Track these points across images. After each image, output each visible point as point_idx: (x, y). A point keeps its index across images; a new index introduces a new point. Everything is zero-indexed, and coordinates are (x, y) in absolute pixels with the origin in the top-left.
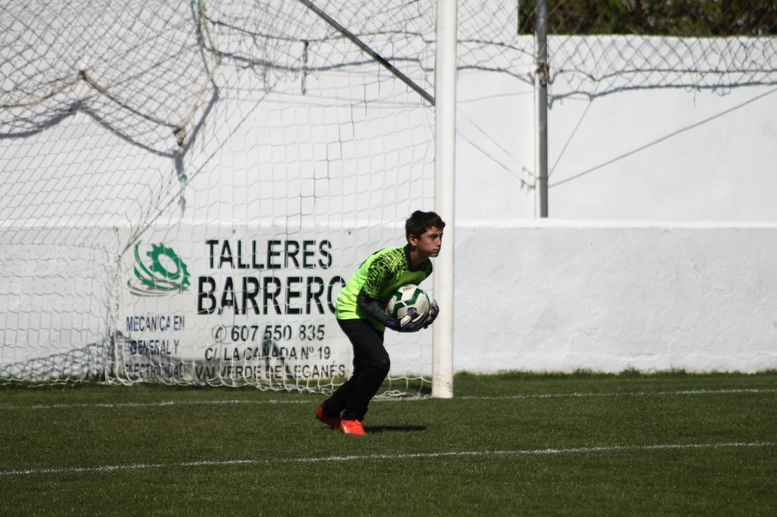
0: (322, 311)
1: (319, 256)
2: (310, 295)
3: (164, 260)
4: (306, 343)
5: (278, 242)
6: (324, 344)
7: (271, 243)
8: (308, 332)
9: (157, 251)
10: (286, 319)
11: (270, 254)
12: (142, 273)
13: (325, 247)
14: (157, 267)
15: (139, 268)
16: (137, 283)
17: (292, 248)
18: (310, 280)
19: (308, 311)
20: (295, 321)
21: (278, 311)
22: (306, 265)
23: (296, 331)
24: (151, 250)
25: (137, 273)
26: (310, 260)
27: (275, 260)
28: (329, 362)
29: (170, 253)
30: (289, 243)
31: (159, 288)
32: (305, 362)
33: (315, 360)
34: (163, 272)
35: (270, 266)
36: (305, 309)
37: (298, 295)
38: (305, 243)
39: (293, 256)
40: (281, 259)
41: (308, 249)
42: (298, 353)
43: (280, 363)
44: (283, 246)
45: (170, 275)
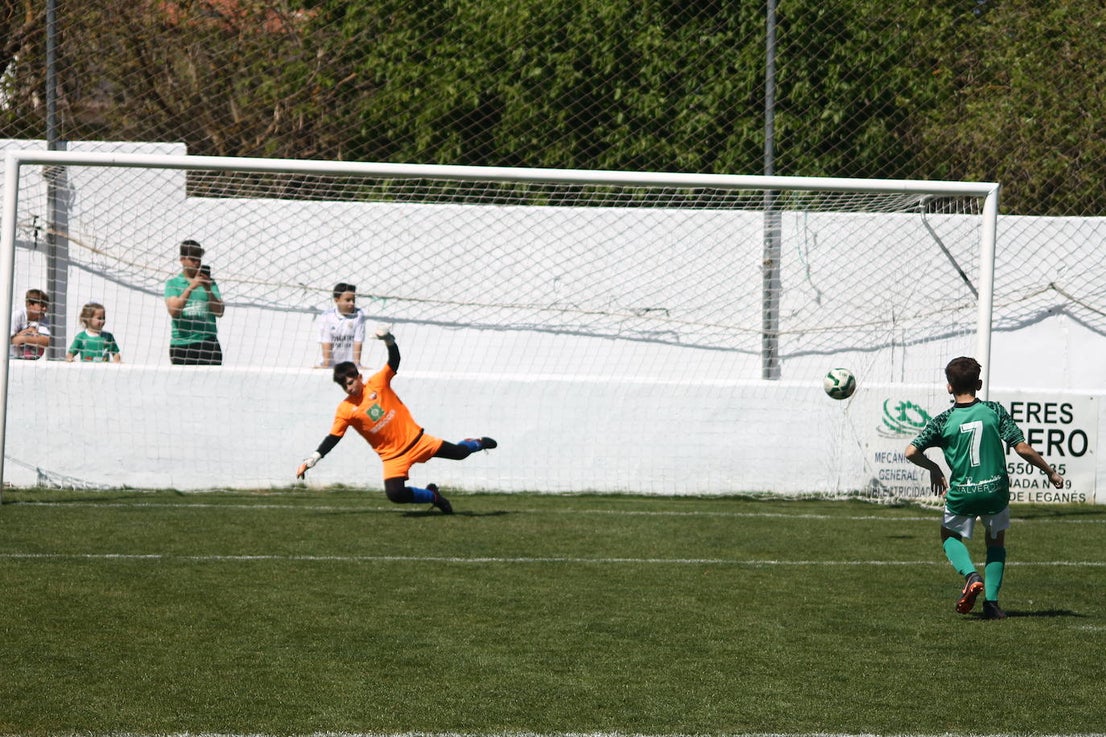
0: (1062, 454)
1: (1060, 414)
2: (1050, 443)
3: (910, 413)
5: (1021, 404)
7: (1014, 404)
9: (904, 406)
12: (890, 421)
13: (1066, 409)
14: (904, 417)
15: (887, 418)
16: (885, 428)
17: (1034, 409)
18: (1051, 432)
19: (1049, 453)
22: (1046, 421)
24: (899, 405)
25: (885, 422)
26: (1050, 417)
28: (1071, 491)
29: (909, 405)
30: (1029, 405)
31: (905, 432)
32: (1046, 490)
34: (909, 420)
36: (1045, 453)
37: (1040, 442)
38: (1047, 405)
39: (1035, 414)
40: (1023, 416)
41: (1050, 409)
42: (1040, 484)
43: (1022, 490)
44: (1025, 406)
45: (915, 424)
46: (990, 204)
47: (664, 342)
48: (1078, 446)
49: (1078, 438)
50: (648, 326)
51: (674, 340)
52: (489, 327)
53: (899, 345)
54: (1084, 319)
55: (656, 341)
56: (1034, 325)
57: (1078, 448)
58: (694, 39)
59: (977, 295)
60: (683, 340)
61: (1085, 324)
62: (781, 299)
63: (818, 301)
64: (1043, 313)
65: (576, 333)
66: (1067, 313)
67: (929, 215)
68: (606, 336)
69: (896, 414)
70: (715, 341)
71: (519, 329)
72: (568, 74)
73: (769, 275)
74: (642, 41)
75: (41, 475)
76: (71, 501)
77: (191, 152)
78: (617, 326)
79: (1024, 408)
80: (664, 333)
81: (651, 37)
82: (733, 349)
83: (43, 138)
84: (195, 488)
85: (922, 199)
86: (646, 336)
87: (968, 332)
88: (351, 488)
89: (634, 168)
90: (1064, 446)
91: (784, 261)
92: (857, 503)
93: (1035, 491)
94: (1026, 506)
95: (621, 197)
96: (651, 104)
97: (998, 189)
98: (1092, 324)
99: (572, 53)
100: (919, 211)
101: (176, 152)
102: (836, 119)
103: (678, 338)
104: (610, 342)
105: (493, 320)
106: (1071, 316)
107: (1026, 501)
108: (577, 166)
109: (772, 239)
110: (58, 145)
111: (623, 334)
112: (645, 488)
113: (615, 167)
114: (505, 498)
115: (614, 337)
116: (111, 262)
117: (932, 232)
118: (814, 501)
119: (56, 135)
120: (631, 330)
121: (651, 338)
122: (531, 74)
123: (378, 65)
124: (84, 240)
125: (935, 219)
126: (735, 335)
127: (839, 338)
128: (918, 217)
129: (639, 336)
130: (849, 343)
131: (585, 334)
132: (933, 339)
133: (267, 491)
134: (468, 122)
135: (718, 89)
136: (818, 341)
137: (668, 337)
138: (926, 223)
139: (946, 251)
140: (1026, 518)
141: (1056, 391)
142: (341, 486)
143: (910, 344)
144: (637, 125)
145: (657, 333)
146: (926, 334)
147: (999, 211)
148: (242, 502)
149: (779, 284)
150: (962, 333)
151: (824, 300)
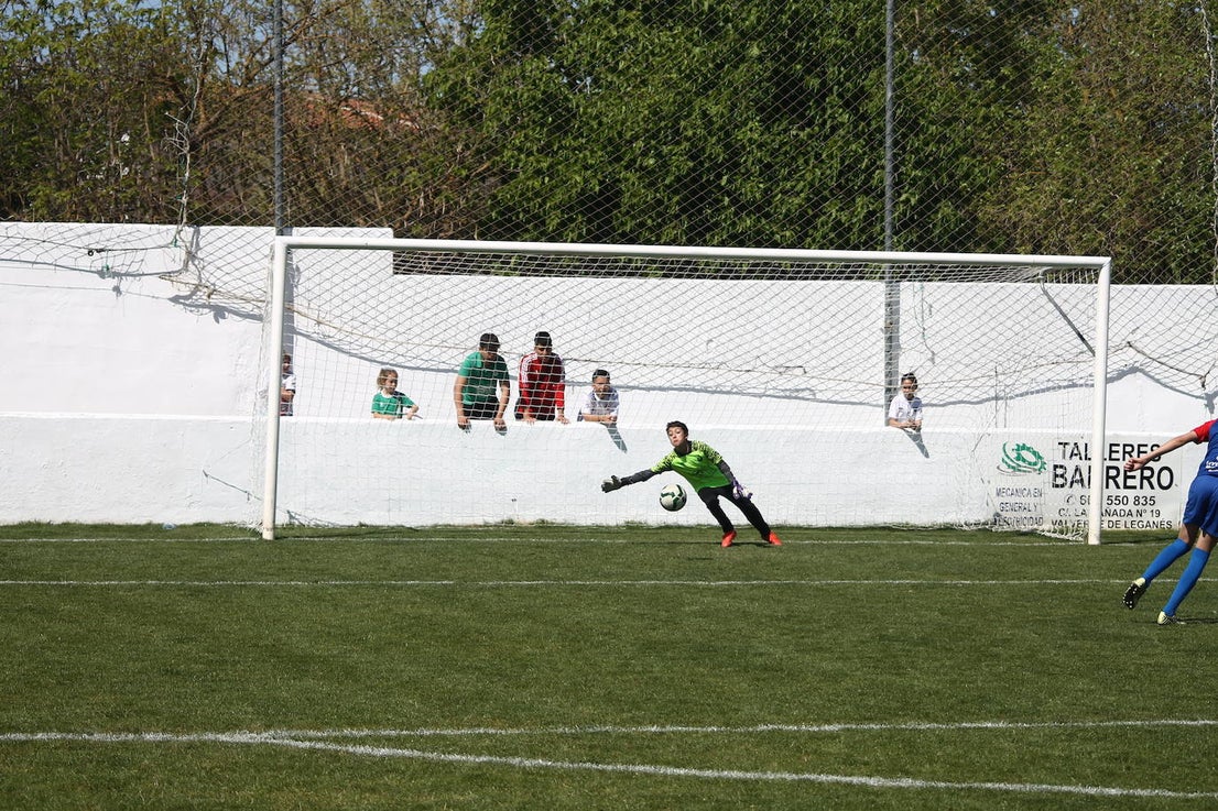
0: (1152, 487)
2: (1143, 478)
3: (1024, 453)
4: (1140, 507)
5: (1118, 445)
6: (1155, 508)
7: (1111, 445)
8: (1142, 501)
9: (1020, 448)
10: (1123, 492)
11: (1111, 452)
12: (1008, 461)
14: (1020, 458)
15: (1006, 459)
16: (1004, 467)
17: (1128, 449)
19: (1141, 487)
20: (1131, 494)
21: (1118, 487)
23: (1131, 500)
24: (1016, 447)
25: (1005, 462)
27: (1114, 456)
28: (1160, 519)
29: (1024, 447)
30: (1125, 446)
31: (1023, 471)
32: (1139, 518)
33: (1147, 517)
34: (1024, 460)
35: (1111, 459)
36: (1138, 487)
37: (1134, 477)
38: (1139, 446)
39: (1129, 453)
40: (1120, 455)
41: (1142, 449)
42: (1134, 513)
43: (1119, 519)
44: (1122, 446)
45: (1030, 464)
46: (1104, 275)
47: (803, 399)
48: (1165, 480)
49: (1165, 474)
50: (790, 386)
51: (811, 397)
52: (654, 389)
53: (1002, 398)
54: (1157, 377)
55: (796, 398)
56: (1115, 383)
57: (1165, 482)
58: (786, 131)
59: (1093, 352)
60: (819, 396)
61: (1158, 381)
62: (901, 358)
63: (932, 360)
64: (1123, 371)
65: (728, 393)
66: (1142, 371)
67: (1048, 285)
68: (754, 395)
69: (1013, 455)
70: (846, 396)
71: (680, 390)
72: (681, 164)
73: (890, 339)
74: (741, 135)
75: (291, 517)
76: (331, 536)
77: (397, 236)
78: (763, 386)
79: (1120, 449)
80: (803, 390)
81: (751, 131)
82: (861, 403)
83: (271, 225)
84: (420, 524)
85: (1041, 271)
86: (788, 393)
87: (1060, 387)
88: (552, 523)
89: (741, 244)
90: (1154, 480)
91: (903, 328)
92: (984, 531)
93: (1130, 519)
94: (1123, 531)
95: (727, 270)
96: (752, 189)
97: (1111, 262)
98: (1163, 381)
99: (686, 145)
100: (1038, 281)
101: (384, 236)
102: (913, 201)
103: (814, 394)
104: (758, 399)
105: (658, 383)
106: (1146, 374)
107: (1123, 528)
108: (690, 242)
109: (892, 307)
110: (285, 231)
111: (768, 393)
112: (802, 522)
113: (723, 244)
114: (688, 531)
115: (760, 396)
116: (333, 332)
117: (1051, 300)
118: (948, 529)
119: (283, 221)
120: (774, 388)
121: (793, 395)
122: (645, 164)
123: (512, 157)
124: (309, 313)
125: (1053, 288)
126: (862, 391)
127: (950, 392)
128: (1038, 286)
129: (782, 394)
130: (959, 397)
131: (736, 393)
132: (1032, 393)
133: (480, 526)
134: (599, 205)
135: (809, 177)
136: (932, 395)
137: (806, 394)
138: (1046, 293)
139: (1065, 316)
140: (1135, 542)
141: (1146, 434)
142: (543, 521)
143: (1011, 398)
144: (742, 209)
145: (797, 391)
146: (1024, 389)
147: (1112, 282)
148: (474, 536)
149: (899, 347)
150: (1054, 388)
151: (937, 360)
